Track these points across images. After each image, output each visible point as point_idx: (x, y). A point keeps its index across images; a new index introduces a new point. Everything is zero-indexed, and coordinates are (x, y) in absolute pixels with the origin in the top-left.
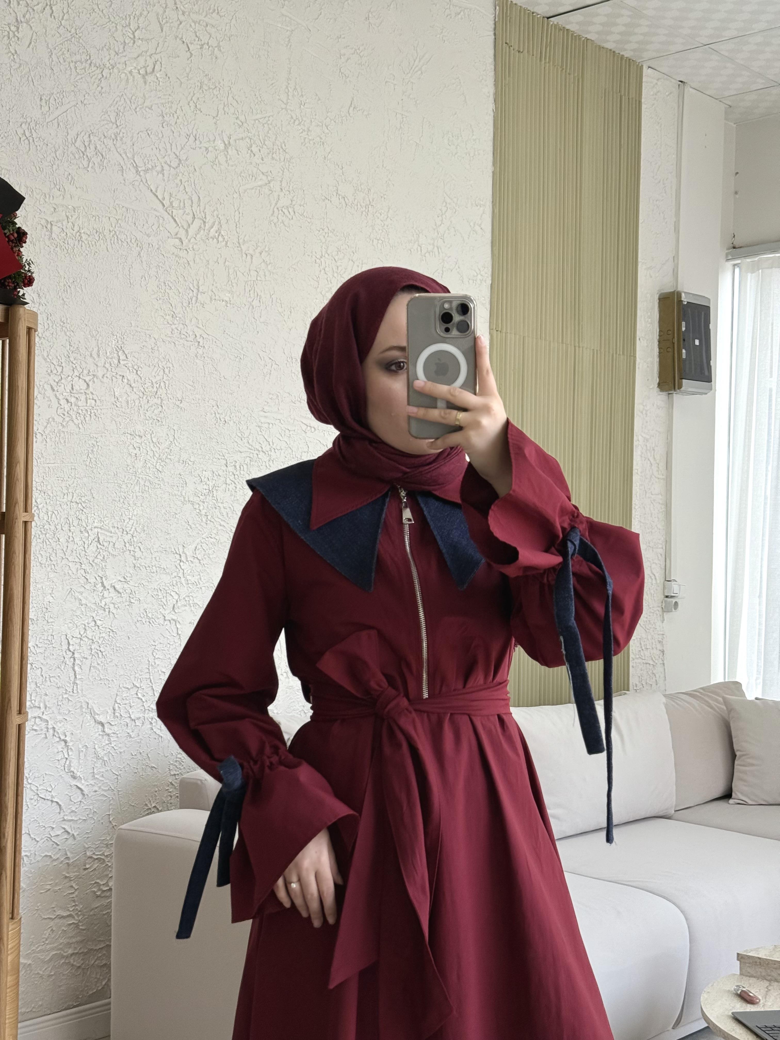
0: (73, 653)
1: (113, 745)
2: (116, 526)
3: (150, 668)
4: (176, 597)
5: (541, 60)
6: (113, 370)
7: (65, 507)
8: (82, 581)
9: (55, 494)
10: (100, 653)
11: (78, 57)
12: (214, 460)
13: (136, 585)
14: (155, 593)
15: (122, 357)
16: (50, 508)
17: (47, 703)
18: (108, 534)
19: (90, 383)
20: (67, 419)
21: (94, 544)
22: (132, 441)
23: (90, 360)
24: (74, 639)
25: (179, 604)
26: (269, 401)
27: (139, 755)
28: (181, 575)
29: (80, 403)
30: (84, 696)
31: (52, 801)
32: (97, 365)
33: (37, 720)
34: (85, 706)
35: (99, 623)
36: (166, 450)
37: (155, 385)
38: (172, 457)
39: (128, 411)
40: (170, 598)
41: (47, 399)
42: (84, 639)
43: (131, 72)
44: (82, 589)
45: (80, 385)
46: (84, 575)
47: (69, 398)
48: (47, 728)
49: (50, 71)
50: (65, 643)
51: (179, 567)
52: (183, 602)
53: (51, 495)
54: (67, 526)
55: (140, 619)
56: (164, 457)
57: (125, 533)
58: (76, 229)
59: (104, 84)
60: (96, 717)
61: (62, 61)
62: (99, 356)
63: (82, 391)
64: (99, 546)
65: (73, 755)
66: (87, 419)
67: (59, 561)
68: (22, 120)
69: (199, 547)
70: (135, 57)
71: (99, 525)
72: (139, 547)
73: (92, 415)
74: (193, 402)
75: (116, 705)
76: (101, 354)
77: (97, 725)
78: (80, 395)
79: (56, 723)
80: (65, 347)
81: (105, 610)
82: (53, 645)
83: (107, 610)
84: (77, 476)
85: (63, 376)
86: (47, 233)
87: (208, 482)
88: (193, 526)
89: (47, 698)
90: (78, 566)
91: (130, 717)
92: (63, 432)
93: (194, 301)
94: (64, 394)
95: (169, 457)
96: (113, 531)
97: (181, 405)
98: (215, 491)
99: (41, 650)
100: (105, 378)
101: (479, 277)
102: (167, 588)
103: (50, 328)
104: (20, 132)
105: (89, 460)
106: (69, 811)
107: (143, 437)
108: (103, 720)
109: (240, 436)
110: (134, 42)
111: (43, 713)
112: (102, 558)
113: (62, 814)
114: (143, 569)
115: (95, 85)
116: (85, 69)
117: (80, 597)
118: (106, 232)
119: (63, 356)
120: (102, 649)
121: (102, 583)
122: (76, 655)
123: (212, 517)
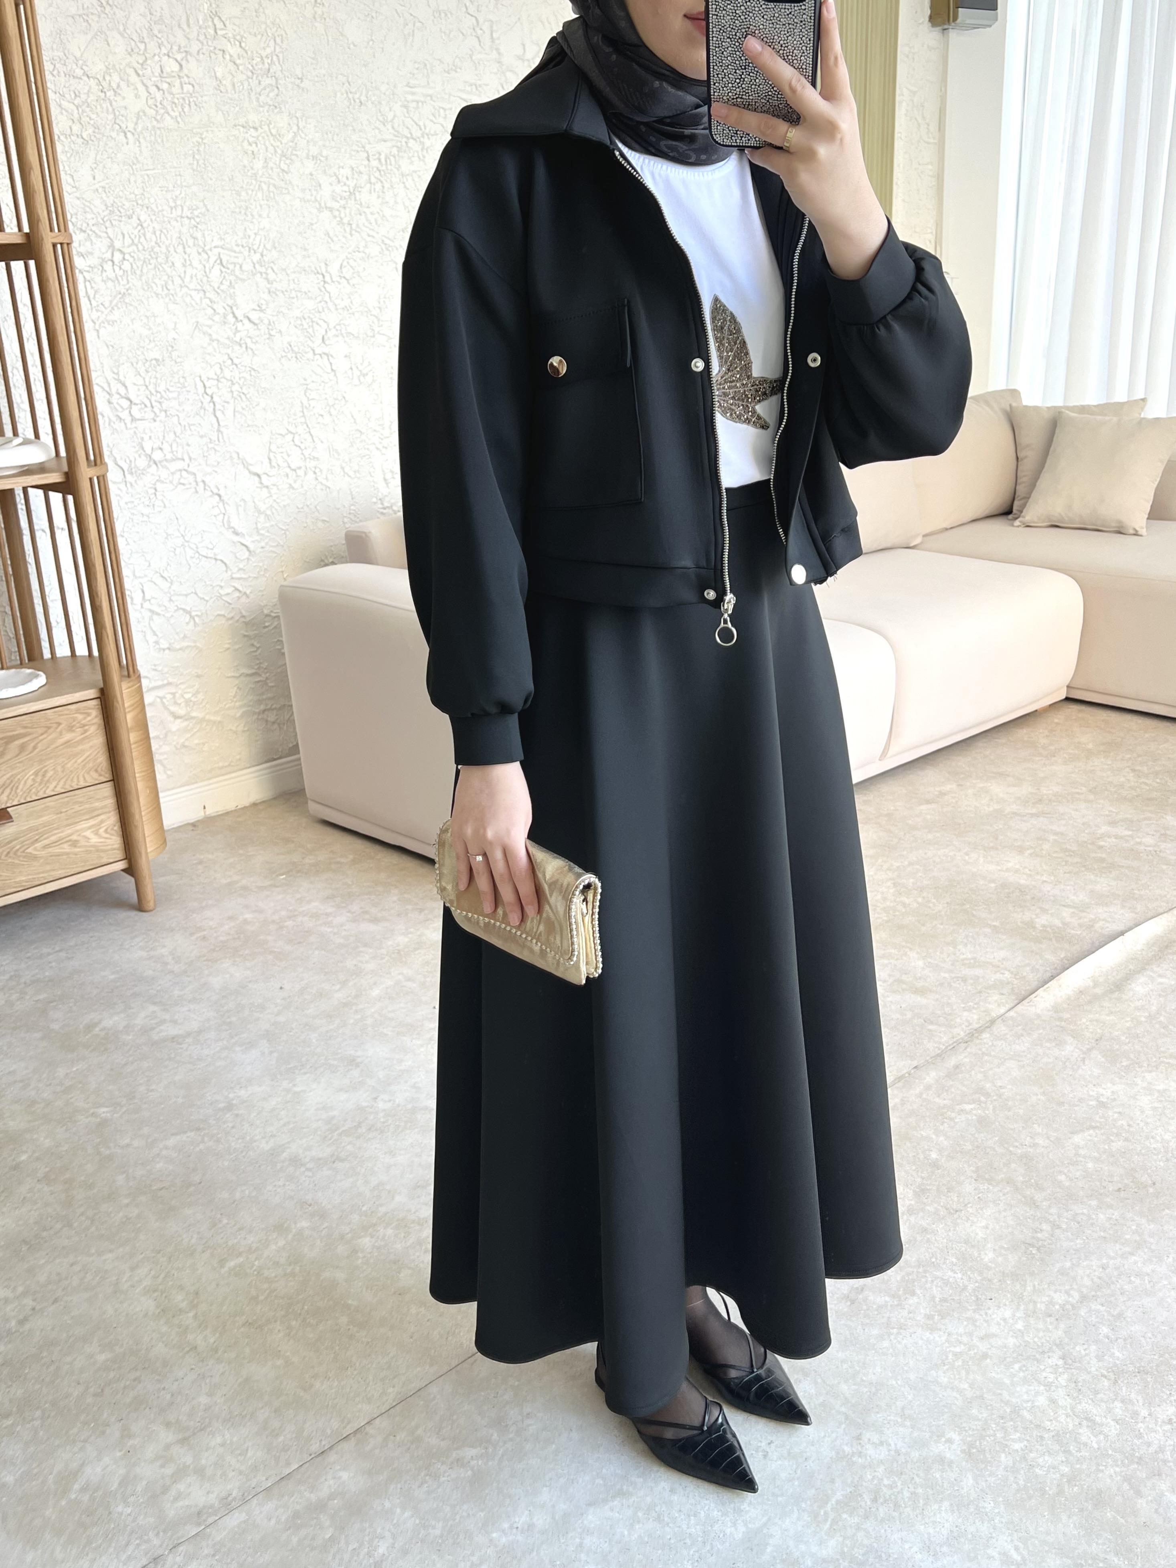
0: (212, 398)
1: (275, 497)
2: (239, 242)
3: (305, 410)
4: (325, 326)
6: (210, 43)
7: (174, 223)
8: (210, 311)
9: (160, 208)
10: (243, 396)
12: (353, 153)
13: (275, 313)
14: (299, 322)
15: (219, 25)
16: (157, 227)
17: (191, 455)
18: (233, 254)
19: (184, 63)
20: (162, 111)
21: (218, 267)
22: (247, 136)
24: (210, 381)
25: (330, 334)
26: (415, 71)
27: (305, 508)
28: (327, 298)
29: (174, 90)
30: (231, 444)
31: (216, 559)
32: (188, 39)
33: (184, 473)
34: (235, 456)
35: (236, 361)
36: (291, 144)
37: (266, 61)
38: (298, 153)
40: (316, 327)
41: (132, 87)
42: (222, 380)
44: (210, 322)
45: (171, 66)
46: (210, 304)
47: (159, 85)
48: (196, 482)
50: (200, 386)
51: (323, 289)
52: (334, 332)
53: (155, 209)
54: (181, 247)
55: (284, 354)
56: (289, 152)
57: (252, 251)
60: (251, 468)
62: (189, 26)
63: (174, 74)
64: (224, 270)
65: (231, 510)
66: (186, 109)
67: (178, 290)
69: (345, 264)
71: (221, 243)
72: (272, 269)
73: (192, 104)
74: (316, 79)
75: (272, 455)
76: (191, 22)
77: (252, 477)
78: (173, 79)
79: (205, 475)
81: (241, 345)
82: (188, 389)
83: (244, 346)
84: (184, 184)
85: (148, 56)
87: (348, 183)
88: (335, 239)
89: (190, 449)
90: (201, 294)
91: (289, 467)
92: (159, 128)
94: (153, 79)
95: (294, 152)
96: (237, 249)
97: (302, 85)
98: (357, 194)
99: (175, 395)
100: (201, 56)
102: (312, 316)
105: (195, 162)
106: (237, 569)
107: (260, 130)
108: (260, 472)
109: (381, 119)
111: (189, 466)
112: (228, 283)
113: (229, 572)
114: (281, 295)
117: (209, 331)
119: (144, 30)
120: (246, 392)
121: (233, 313)
122: (216, 399)
123: (358, 225)
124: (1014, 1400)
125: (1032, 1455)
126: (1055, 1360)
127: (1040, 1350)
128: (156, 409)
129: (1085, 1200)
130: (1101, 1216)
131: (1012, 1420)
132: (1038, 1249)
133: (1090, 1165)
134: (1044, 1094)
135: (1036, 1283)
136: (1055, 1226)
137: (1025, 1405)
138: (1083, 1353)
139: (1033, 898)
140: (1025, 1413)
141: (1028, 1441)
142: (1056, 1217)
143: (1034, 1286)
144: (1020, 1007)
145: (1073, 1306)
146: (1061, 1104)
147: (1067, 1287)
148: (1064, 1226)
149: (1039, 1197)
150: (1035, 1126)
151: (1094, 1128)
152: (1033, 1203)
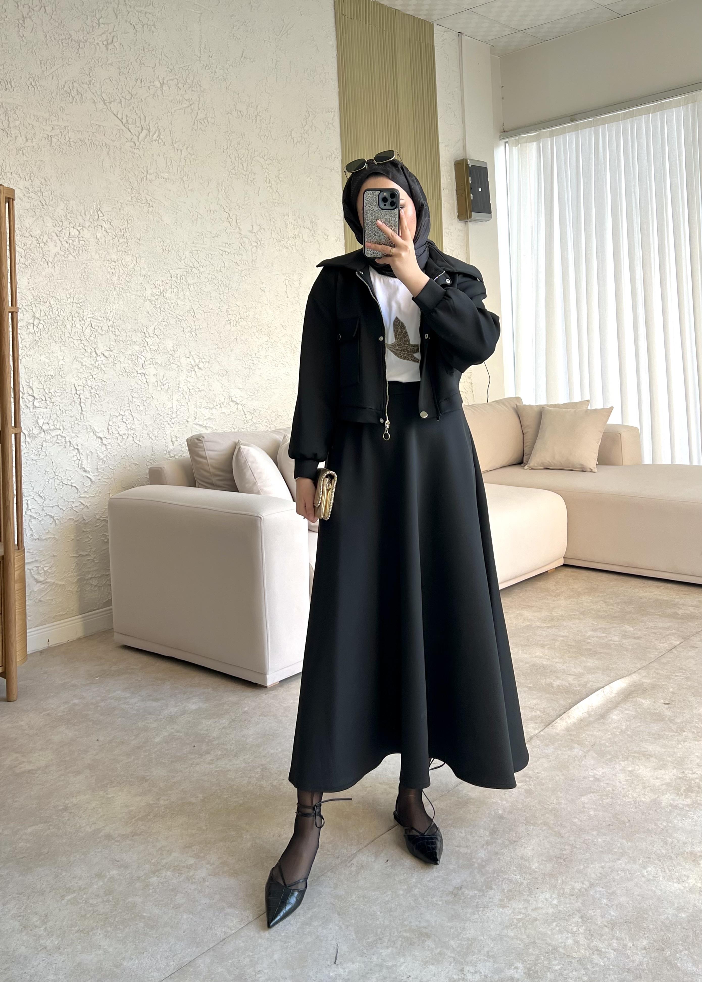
0: (79, 396)
2: (102, 316)
5: (366, 23)
8: (83, 351)
11: (64, 37)
12: (163, 274)
13: (118, 352)
17: (64, 427)
18: (98, 321)
19: (81, 231)
20: (67, 253)
21: (89, 328)
22: (110, 265)
23: (80, 218)
24: (80, 387)
25: (146, 363)
26: (197, 237)
28: (146, 345)
29: (75, 243)
30: (88, 421)
31: (72, 486)
32: (85, 220)
33: (59, 437)
34: (89, 427)
35: (95, 376)
36: (132, 269)
37: (121, 230)
38: (135, 273)
39: (106, 247)
42: (86, 387)
43: (98, 44)
44: (83, 356)
45: (75, 232)
46: (84, 347)
48: (66, 442)
49: (46, 46)
50: (73, 389)
51: (144, 340)
52: (149, 362)
53: (59, 298)
54: (71, 317)
55: (121, 373)
56: (131, 273)
57: (108, 320)
58: (67, 139)
59: (81, 51)
61: (53, 40)
63: (76, 236)
64: (92, 329)
65: (83, 457)
67: (67, 339)
68: (29, 76)
69: (157, 328)
70: (100, 34)
71: (92, 316)
72: (118, 329)
73: (83, 250)
74: (147, 240)
75: (109, 427)
76: (87, 213)
77: (98, 439)
78: (75, 238)
79: (71, 438)
80: (64, 210)
81: (97, 370)
82: (67, 392)
83: (99, 368)
84: (75, 287)
85: (63, 227)
86: (49, 142)
87: (159, 289)
88: (151, 316)
89: (64, 424)
90: (79, 342)
91: (119, 434)
92: (65, 261)
93: (145, 178)
94: (65, 238)
96: (100, 319)
97: (140, 242)
98: (165, 293)
99: (59, 395)
100: (90, 228)
101: (333, 155)
102: (137, 354)
103: (54, 200)
104: (28, 83)
105: (82, 277)
107: (117, 262)
108: (102, 437)
109: (179, 258)
110: (99, 26)
111: (62, 433)
112: (94, 337)
113: (79, 494)
114: (122, 343)
115: (75, 53)
116: (68, 43)
117: (82, 361)
118: (87, 141)
120: (98, 393)
121: (96, 352)
122: (81, 397)
123: (164, 309)
124: (554, 943)
125: (565, 972)
126: (577, 919)
127: (568, 914)
128: (48, 402)
129: (590, 831)
130: (600, 840)
131: (552, 953)
132: (564, 860)
133: (592, 813)
134: (563, 775)
135: (564, 879)
136: (573, 847)
137: (560, 945)
138: (593, 914)
139: (551, 671)
140: (561, 950)
141: (563, 964)
142: (573, 842)
143: (563, 880)
144: (547, 730)
145: (586, 890)
146: (573, 780)
147: (582, 879)
148: (578, 846)
149: (562, 831)
150: (559, 793)
151: (593, 792)
152: (560, 835)
